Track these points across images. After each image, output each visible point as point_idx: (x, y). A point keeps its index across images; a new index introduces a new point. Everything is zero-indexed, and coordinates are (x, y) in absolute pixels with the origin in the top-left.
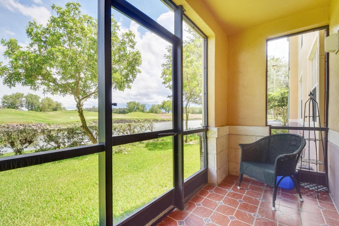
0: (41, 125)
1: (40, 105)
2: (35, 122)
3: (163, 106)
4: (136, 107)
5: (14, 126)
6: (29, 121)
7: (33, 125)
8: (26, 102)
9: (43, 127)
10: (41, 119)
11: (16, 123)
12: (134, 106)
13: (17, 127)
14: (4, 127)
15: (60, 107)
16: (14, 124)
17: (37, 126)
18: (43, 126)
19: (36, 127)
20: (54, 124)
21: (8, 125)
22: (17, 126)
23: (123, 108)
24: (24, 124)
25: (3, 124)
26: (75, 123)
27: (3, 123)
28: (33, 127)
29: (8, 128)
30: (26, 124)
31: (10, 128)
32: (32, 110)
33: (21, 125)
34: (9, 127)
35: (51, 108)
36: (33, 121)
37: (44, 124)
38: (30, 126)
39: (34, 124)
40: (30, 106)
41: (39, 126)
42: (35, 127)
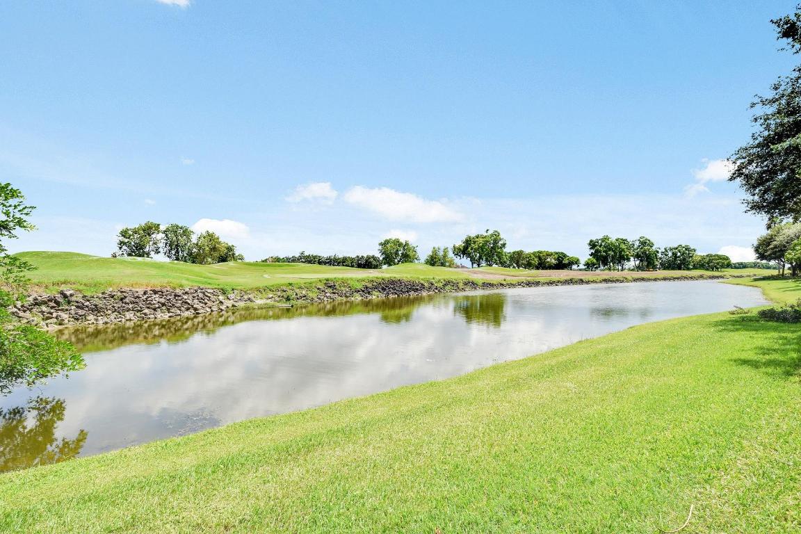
0: (204, 293)
1: (194, 250)
2: (190, 284)
3: (466, 248)
4: (400, 252)
5: (136, 295)
6: (175, 282)
7: (186, 293)
8: (166, 244)
9: (209, 297)
10: (201, 277)
11: (142, 285)
12: (397, 250)
13: (145, 297)
14: (113, 297)
15: (233, 254)
16: (137, 290)
17: (195, 295)
18: (209, 295)
19: (194, 297)
20: (236, 291)
21: (122, 292)
22: (145, 293)
23: (365, 256)
24: (164, 290)
25: (111, 289)
26: (285, 288)
27: (111, 286)
28: (185, 297)
29: (122, 299)
30: (168, 289)
31: (127, 300)
32: (177, 259)
33: (155, 292)
34: (126, 297)
35: (216, 254)
36: (184, 282)
37: (212, 291)
38: (179, 296)
39: (187, 290)
40: (173, 252)
41: (201, 295)
42: (191, 297)
